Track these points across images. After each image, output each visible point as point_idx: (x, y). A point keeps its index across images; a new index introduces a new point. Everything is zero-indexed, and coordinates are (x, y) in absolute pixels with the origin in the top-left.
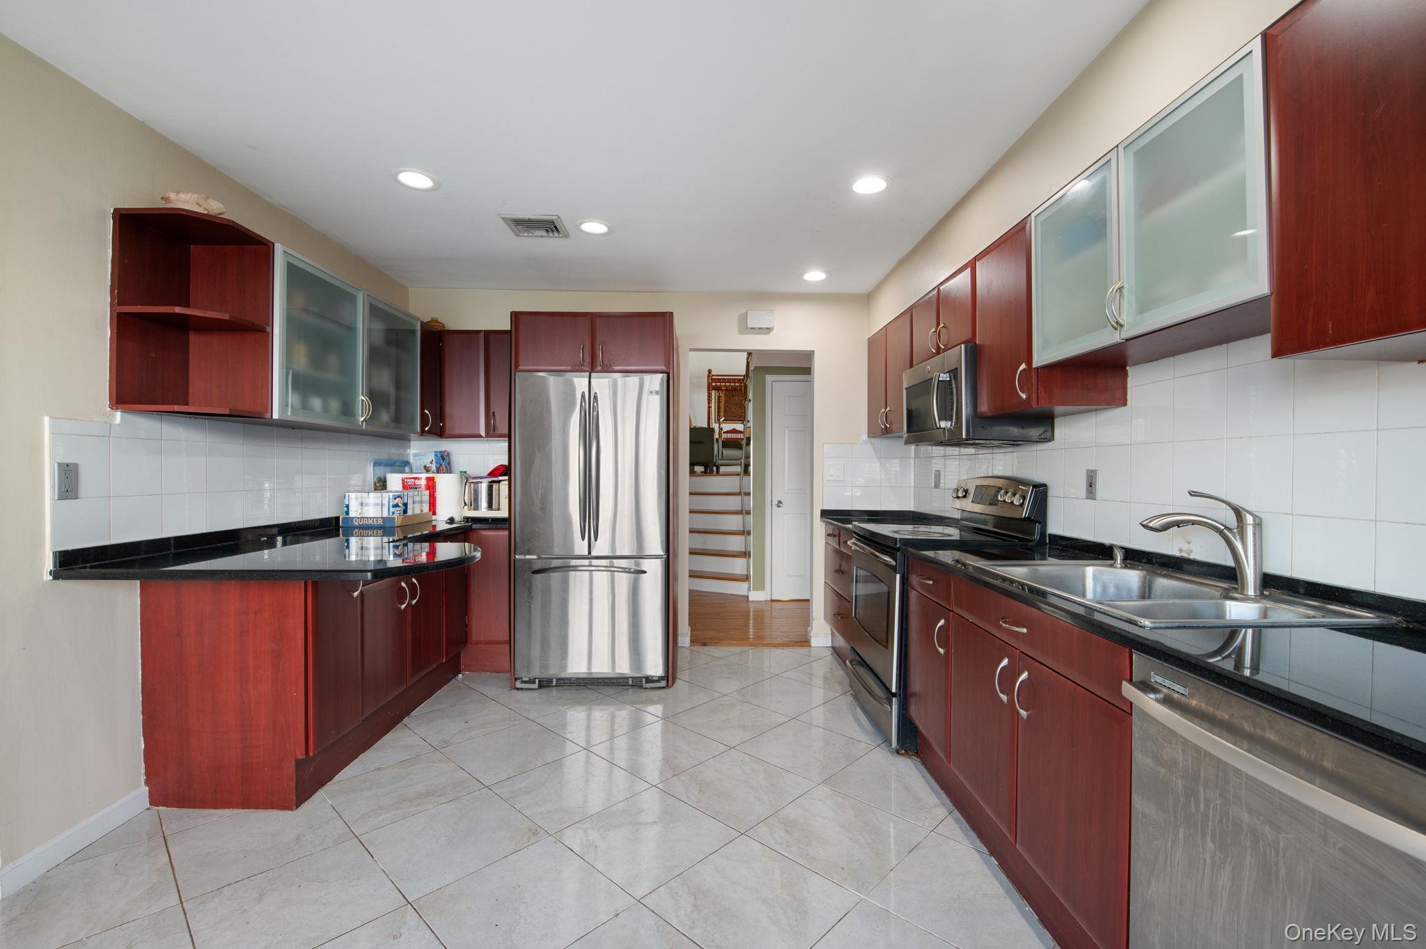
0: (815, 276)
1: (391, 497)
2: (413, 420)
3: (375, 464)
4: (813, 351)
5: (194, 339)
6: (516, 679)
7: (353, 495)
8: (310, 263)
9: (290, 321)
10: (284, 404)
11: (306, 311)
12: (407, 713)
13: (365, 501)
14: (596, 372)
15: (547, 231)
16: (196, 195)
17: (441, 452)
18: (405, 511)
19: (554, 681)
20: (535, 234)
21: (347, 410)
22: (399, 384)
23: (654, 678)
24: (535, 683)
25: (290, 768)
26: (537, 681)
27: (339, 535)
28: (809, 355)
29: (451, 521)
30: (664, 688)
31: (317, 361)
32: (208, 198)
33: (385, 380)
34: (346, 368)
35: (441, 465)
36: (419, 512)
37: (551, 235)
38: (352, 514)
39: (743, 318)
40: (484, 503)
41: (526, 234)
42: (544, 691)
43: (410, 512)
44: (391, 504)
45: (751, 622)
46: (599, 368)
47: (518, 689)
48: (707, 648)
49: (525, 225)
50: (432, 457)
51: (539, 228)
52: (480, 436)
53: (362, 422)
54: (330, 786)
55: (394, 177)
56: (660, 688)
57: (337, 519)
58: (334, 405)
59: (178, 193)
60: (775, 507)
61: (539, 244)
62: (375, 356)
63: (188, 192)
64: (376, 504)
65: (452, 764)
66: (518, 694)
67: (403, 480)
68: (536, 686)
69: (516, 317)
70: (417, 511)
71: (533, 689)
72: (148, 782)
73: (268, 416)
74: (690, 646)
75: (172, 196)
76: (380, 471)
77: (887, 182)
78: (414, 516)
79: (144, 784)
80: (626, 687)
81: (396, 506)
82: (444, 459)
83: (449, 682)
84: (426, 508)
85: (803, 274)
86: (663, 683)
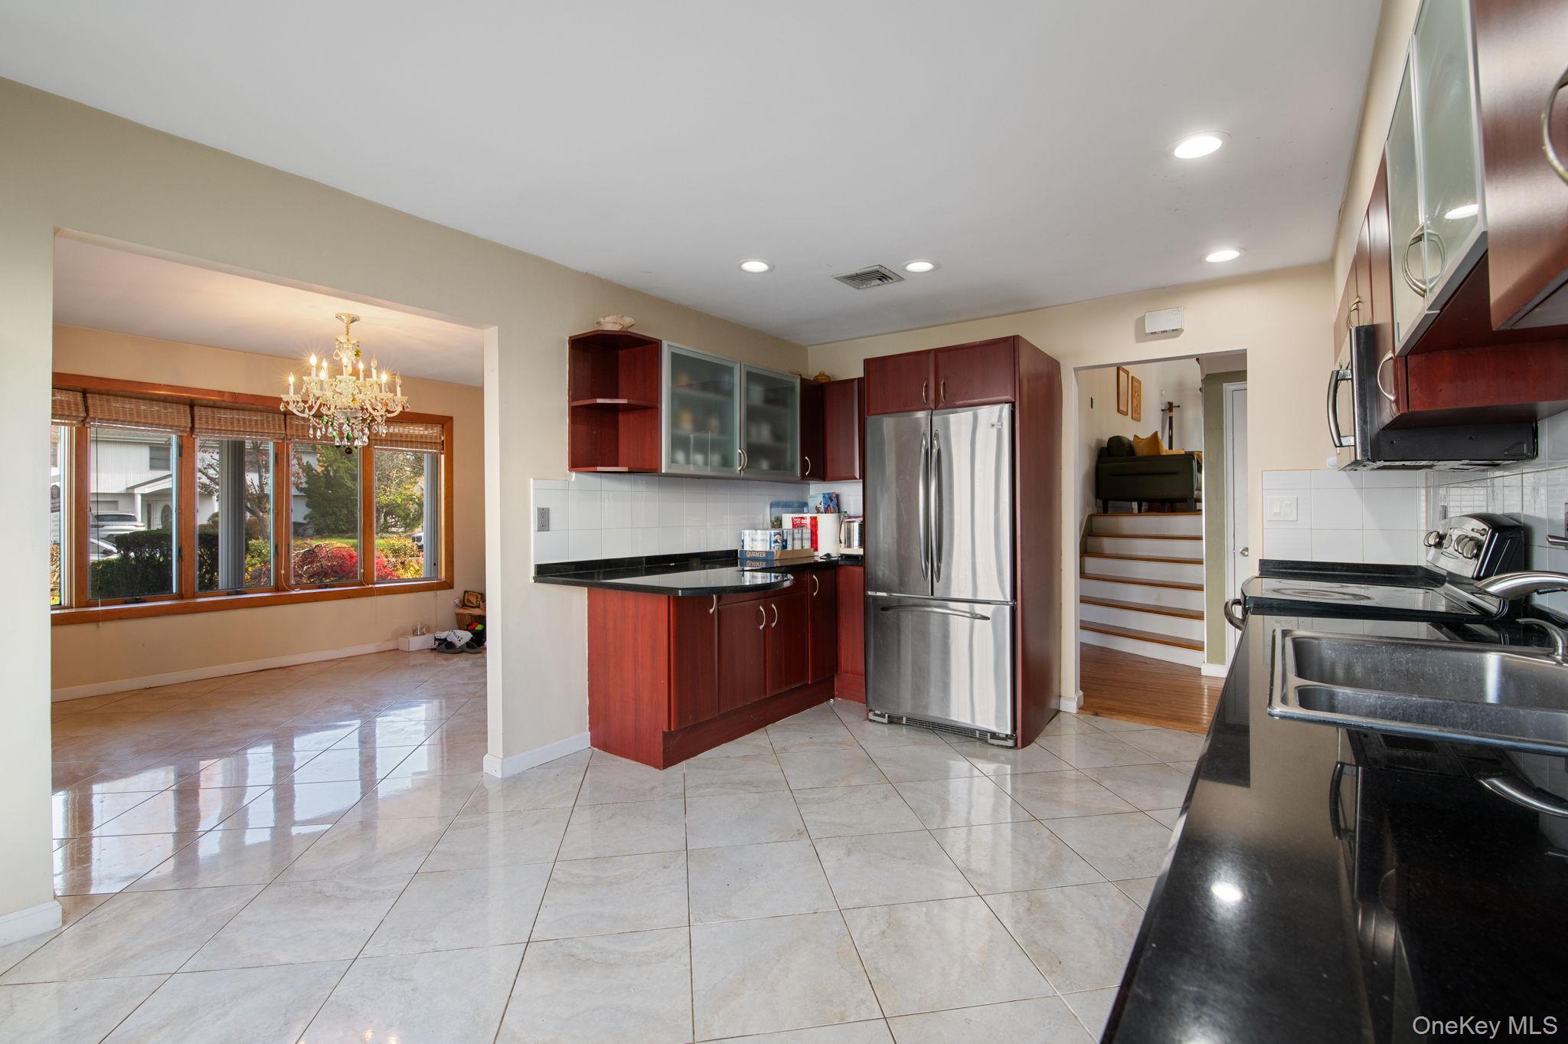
0: (1223, 256)
1: (773, 534)
2: (793, 466)
3: (772, 506)
4: (1246, 350)
5: (622, 418)
6: (870, 710)
7: (747, 532)
8: (687, 348)
9: (674, 396)
10: (673, 461)
11: (690, 386)
12: (773, 721)
13: (755, 537)
14: (940, 409)
15: (880, 279)
16: (615, 317)
17: (829, 494)
18: (784, 547)
19: (904, 719)
20: (872, 284)
21: (726, 462)
22: (778, 436)
23: (1001, 736)
24: (884, 717)
25: (660, 736)
26: (887, 715)
27: (737, 566)
28: (1242, 355)
29: (828, 555)
30: (1011, 748)
31: (700, 426)
32: (623, 316)
33: (763, 434)
34: (725, 428)
35: (829, 506)
36: (800, 548)
37: (886, 282)
38: (746, 548)
39: (1140, 323)
40: (856, 541)
41: (865, 286)
42: (891, 726)
43: (789, 548)
44: (773, 539)
45: (1206, 700)
46: (941, 405)
47: (871, 720)
48: (1097, 718)
49: (860, 279)
50: (820, 499)
51: (873, 278)
52: (856, 479)
53: (740, 470)
54: (692, 761)
55: (739, 266)
56: (1007, 747)
57: (737, 550)
58: (715, 458)
59: (605, 317)
60: (1239, 557)
61: (877, 292)
62: (752, 415)
63: (609, 315)
64: (763, 540)
65: (778, 767)
66: (871, 726)
67: (793, 520)
68: (885, 720)
69: (867, 362)
70: (798, 546)
71: (883, 723)
72: (591, 729)
73: (659, 470)
74: (1078, 713)
75: (602, 320)
76: (776, 512)
77: (1221, 139)
78: (793, 550)
79: (588, 729)
80: (974, 739)
81: (776, 541)
82: (832, 500)
83: (820, 703)
84: (807, 545)
85: (1206, 255)
86: (1010, 743)
